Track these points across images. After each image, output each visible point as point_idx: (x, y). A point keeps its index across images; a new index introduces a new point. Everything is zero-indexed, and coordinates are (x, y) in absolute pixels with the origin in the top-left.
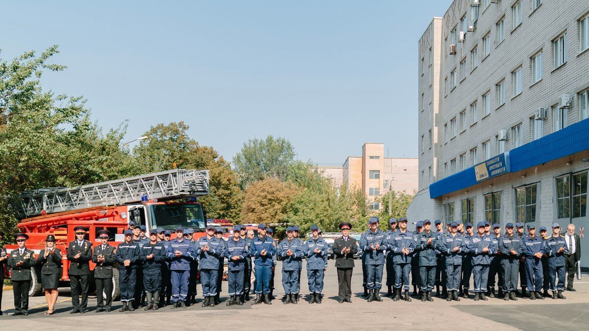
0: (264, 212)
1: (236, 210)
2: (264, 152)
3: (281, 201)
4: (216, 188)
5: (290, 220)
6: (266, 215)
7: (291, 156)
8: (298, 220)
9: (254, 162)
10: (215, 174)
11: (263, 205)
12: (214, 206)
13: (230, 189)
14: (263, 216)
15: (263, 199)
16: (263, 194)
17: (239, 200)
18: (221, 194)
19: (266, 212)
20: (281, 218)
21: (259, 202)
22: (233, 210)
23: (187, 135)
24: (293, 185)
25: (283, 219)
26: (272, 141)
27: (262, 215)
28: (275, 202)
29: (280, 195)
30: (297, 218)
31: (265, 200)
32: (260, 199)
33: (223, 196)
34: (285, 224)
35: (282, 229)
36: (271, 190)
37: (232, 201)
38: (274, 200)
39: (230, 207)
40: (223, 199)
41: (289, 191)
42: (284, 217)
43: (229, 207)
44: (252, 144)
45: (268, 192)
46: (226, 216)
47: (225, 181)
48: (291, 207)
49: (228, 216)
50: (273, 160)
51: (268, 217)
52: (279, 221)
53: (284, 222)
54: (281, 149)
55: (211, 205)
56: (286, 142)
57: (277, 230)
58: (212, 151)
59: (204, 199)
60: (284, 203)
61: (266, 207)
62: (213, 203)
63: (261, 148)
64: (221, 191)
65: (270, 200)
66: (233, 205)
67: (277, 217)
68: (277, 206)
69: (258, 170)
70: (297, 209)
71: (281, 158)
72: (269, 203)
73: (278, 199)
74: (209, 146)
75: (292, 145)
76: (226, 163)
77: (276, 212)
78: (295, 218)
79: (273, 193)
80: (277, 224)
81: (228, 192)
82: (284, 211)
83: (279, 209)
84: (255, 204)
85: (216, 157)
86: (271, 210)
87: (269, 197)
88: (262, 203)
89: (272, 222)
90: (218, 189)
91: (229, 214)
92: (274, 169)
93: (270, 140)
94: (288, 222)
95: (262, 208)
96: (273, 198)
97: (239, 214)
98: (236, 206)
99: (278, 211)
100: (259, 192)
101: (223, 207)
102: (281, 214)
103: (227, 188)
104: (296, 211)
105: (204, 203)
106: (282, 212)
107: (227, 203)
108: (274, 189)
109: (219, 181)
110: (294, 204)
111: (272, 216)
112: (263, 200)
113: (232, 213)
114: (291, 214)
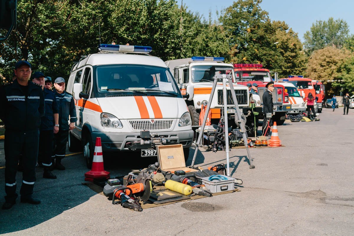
0: (323, 71)
1: (300, 69)
2: (326, 29)
3: (337, 63)
4: (284, 51)
5: (343, 77)
6: (325, 73)
7: (347, 32)
8: (350, 78)
9: (319, 37)
10: (284, 40)
11: (322, 66)
12: (279, 64)
13: (296, 52)
14: (323, 74)
15: (323, 61)
16: (323, 58)
17: (303, 61)
18: (288, 55)
19: (324, 71)
20: (336, 76)
21: (319, 64)
22: (297, 68)
23: (260, 7)
24: (347, 51)
25: (338, 77)
26: (333, 21)
27: (321, 73)
28: (332, 64)
29: (336, 59)
30: (349, 76)
31: (324, 62)
32: (320, 62)
33: (289, 57)
34: (339, 81)
35: (336, 84)
36: (329, 55)
37: (297, 62)
38: (331, 62)
39: (296, 66)
40: (290, 59)
41: (343, 55)
42: (339, 75)
43: (294, 66)
44: (318, 23)
45: (327, 57)
46: (292, 73)
47: (291, 46)
48: (345, 67)
49: (293, 73)
50: (333, 35)
51: (326, 76)
52: (335, 79)
53: (338, 79)
54: (339, 27)
55: (277, 63)
56: (344, 22)
57: (333, 85)
58: (284, 25)
59: (271, 58)
60: (339, 65)
61: (324, 67)
62: (278, 61)
63: (324, 27)
64: (288, 54)
65: (328, 62)
66: (297, 65)
67: (333, 75)
68: (334, 67)
69: (321, 43)
70: (349, 69)
71: (339, 34)
72: (327, 65)
73: (334, 62)
74: (282, 21)
75: (348, 24)
76: (295, 34)
77: (333, 72)
78: (347, 76)
79: (331, 57)
80: (333, 81)
81: (294, 54)
82: (339, 71)
83: (335, 69)
84: (316, 65)
85: (287, 29)
86: (329, 70)
87: (328, 60)
88: (322, 64)
89: (329, 79)
90: (286, 52)
91: (294, 71)
92: (333, 41)
93: (331, 21)
94: (341, 79)
95: (322, 68)
96: (331, 61)
97: (302, 71)
98: (300, 65)
99: (334, 71)
100: (319, 56)
101: (290, 66)
102: (336, 73)
103: (292, 51)
104: (348, 71)
105: (270, 60)
106: (338, 72)
107: (293, 63)
108: (331, 54)
109: (287, 45)
110: (347, 65)
111: (329, 74)
112: (323, 63)
113: (296, 70)
114: (344, 73)
